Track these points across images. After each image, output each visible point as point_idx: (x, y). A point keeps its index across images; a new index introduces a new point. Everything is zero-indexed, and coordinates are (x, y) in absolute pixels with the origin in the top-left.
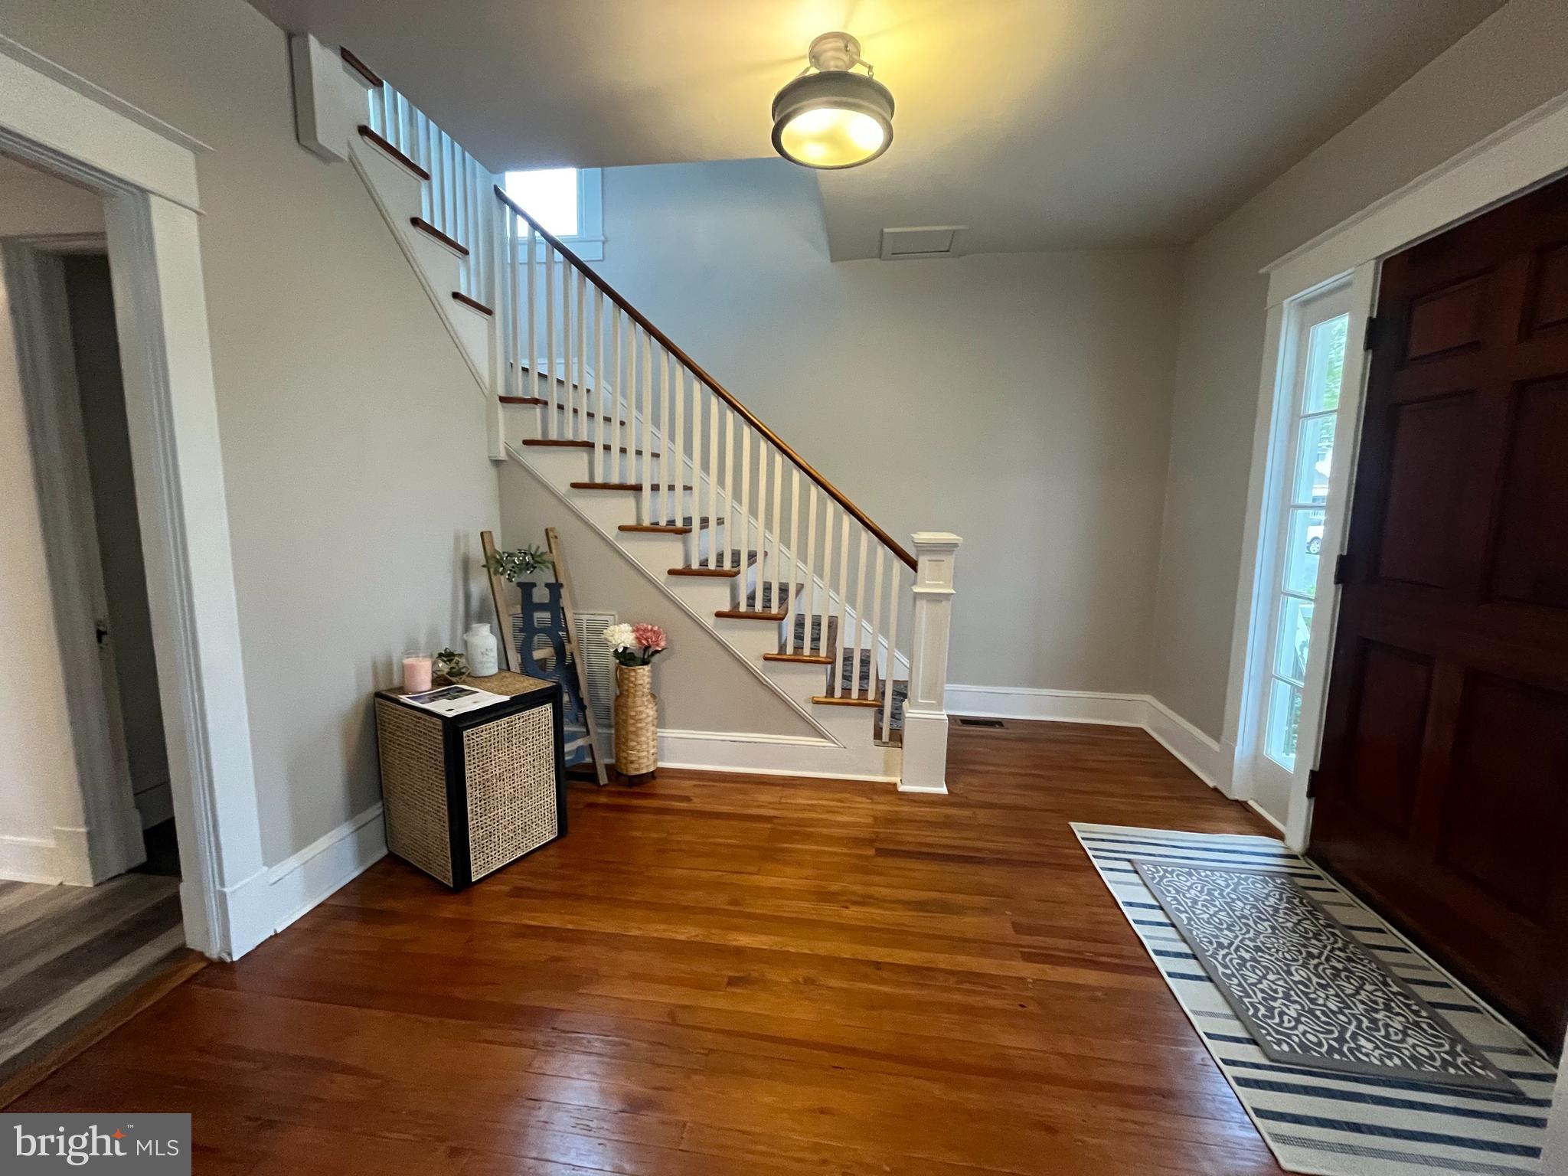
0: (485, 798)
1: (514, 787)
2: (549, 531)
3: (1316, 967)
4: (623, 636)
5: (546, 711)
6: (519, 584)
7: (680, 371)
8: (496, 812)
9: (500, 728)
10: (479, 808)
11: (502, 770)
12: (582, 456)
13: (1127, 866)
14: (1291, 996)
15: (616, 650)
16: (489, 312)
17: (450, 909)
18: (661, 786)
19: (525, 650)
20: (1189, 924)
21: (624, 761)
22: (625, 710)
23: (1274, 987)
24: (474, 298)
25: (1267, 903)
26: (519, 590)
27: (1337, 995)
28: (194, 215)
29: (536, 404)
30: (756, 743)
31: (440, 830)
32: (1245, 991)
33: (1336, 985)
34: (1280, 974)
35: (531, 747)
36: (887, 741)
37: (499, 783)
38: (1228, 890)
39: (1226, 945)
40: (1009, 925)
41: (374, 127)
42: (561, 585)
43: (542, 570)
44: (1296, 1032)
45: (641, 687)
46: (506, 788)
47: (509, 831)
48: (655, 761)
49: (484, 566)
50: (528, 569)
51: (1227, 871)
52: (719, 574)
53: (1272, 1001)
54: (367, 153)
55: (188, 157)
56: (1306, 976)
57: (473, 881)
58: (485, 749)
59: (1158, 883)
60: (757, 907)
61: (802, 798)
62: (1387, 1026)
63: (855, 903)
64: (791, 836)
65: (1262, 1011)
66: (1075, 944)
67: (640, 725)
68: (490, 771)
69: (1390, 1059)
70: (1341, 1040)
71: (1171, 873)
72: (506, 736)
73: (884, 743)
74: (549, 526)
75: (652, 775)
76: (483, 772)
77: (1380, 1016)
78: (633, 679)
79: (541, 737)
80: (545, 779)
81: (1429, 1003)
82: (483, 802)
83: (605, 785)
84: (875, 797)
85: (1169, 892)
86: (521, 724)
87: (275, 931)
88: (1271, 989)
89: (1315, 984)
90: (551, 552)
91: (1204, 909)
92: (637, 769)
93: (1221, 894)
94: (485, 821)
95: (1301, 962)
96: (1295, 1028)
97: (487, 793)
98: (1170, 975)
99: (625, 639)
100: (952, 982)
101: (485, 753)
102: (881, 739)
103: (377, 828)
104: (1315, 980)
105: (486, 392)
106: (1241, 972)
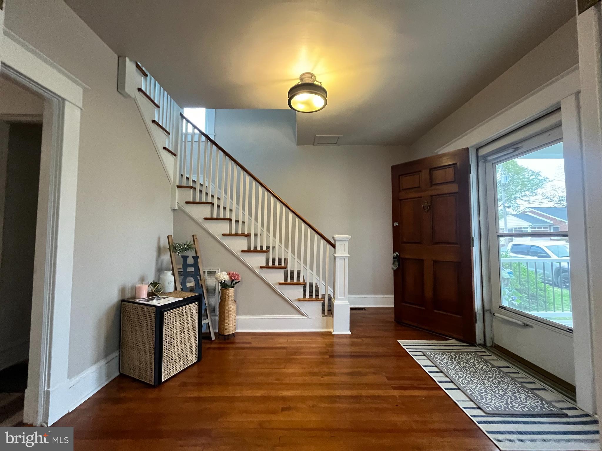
0: (170, 343)
1: (182, 338)
2: (194, 236)
3: (492, 381)
4: (224, 277)
5: (195, 306)
6: (182, 256)
7: (248, 178)
8: (174, 349)
9: (178, 312)
10: (167, 347)
11: (177, 330)
12: (209, 207)
13: (421, 353)
14: (487, 391)
15: (221, 282)
16: (175, 155)
17: (153, 394)
18: (237, 339)
19: (183, 283)
20: (447, 371)
21: (223, 329)
22: (224, 307)
23: (481, 389)
24: (170, 149)
25: (471, 362)
26: (182, 259)
27: (501, 389)
28: (80, 109)
29: (192, 188)
30: (275, 319)
31: (149, 357)
32: (471, 391)
33: (500, 386)
34: (482, 385)
35: (189, 321)
36: (327, 314)
37: (176, 336)
38: (457, 358)
39: (461, 377)
40: (385, 378)
41: (143, 89)
42: (198, 257)
43: (191, 251)
44: (492, 403)
45: (231, 297)
46: (179, 338)
47: (178, 358)
48: (235, 329)
49: (168, 249)
50: (186, 251)
51: (455, 352)
52: (261, 251)
53: (481, 393)
54: (140, 97)
55: (81, 90)
56: (490, 384)
57: (162, 381)
58: (171, 321)
59: (433, 358)
60: (287, 381)
61: (296, 339)
62: (520, 398)
63: (325, 375)
64: (295, 353)
65: (479, 398)
66: (411, 382)
67: (230, 313)
68: (173, 330)
69: (524, 408)
70: (507, 404)
71: (436, 354)
72: (180, 315)
73: (326, 315)
74: (194, 234)
75: (234, 334)
76: (170, 331)
77: (517, 395)
78: (227, 294)
79: (193, 316)
80: (194, 335)
81: (531, 389)
82: (169, 345)
83: (214, 340)
84: (324, 337)
85: (437, 361)
86: (186, 310)
87: (68, 411)
88: (480, 390)
89: (493, 386)
90: (194, 243)
91: (451, 365)
92: (228, 332)
93: (455, 360)
94: (169, 353)
95: (487, 380)
96: (491, 402)
97: (171, 340)
98: (446, 389)
99: (225, 277)
100: (369, 400)
101: (171, 322)
102: (325, 314)
103: (116, 362)
104: (493, 385)
105: (172, 184)
106: (469, 385)
